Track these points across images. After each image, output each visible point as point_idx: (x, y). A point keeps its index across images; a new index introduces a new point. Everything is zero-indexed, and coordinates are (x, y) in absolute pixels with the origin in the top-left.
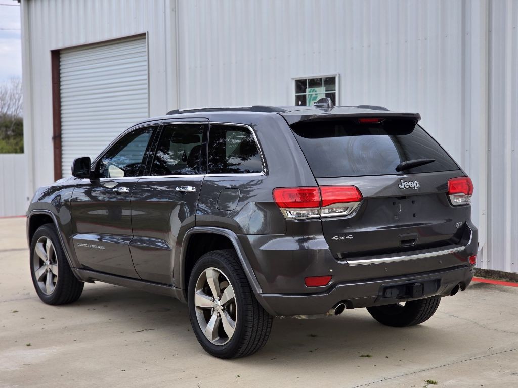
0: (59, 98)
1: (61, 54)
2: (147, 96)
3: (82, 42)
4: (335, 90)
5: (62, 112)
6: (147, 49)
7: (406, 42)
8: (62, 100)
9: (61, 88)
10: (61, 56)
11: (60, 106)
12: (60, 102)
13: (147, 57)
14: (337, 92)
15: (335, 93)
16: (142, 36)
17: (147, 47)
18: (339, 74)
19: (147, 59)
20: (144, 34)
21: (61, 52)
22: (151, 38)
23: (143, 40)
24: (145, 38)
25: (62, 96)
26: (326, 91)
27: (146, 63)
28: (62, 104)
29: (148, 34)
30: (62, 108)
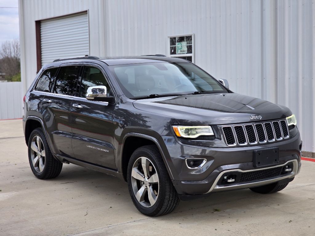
0: (40, 49)
1: (41, 23)
2: (88, 47)
3: (52, 16)
4: (192, 44)
5: (42, 57)
6: (88, 20)
7: (230, 15)
8: (42, 50)
9: (42, 43)
10: (41, 24)
11: (41, 54)
12: (41, 51)
13: (88, 24)
14: (193, 45)
15: (192, 45)
16: (85, 12)
17: (88, 19)
18: (194, 34)
19: (88, 26)
20: (86, 11)
21: (41, 22)
22: (90, 13)
23: (86, 15)
24: (87, 14)
25: (42, 48)
26: (187, 44)
27: (88, 28)
28: (42, 52)
29: (89, 11)
30: (42, 55)
